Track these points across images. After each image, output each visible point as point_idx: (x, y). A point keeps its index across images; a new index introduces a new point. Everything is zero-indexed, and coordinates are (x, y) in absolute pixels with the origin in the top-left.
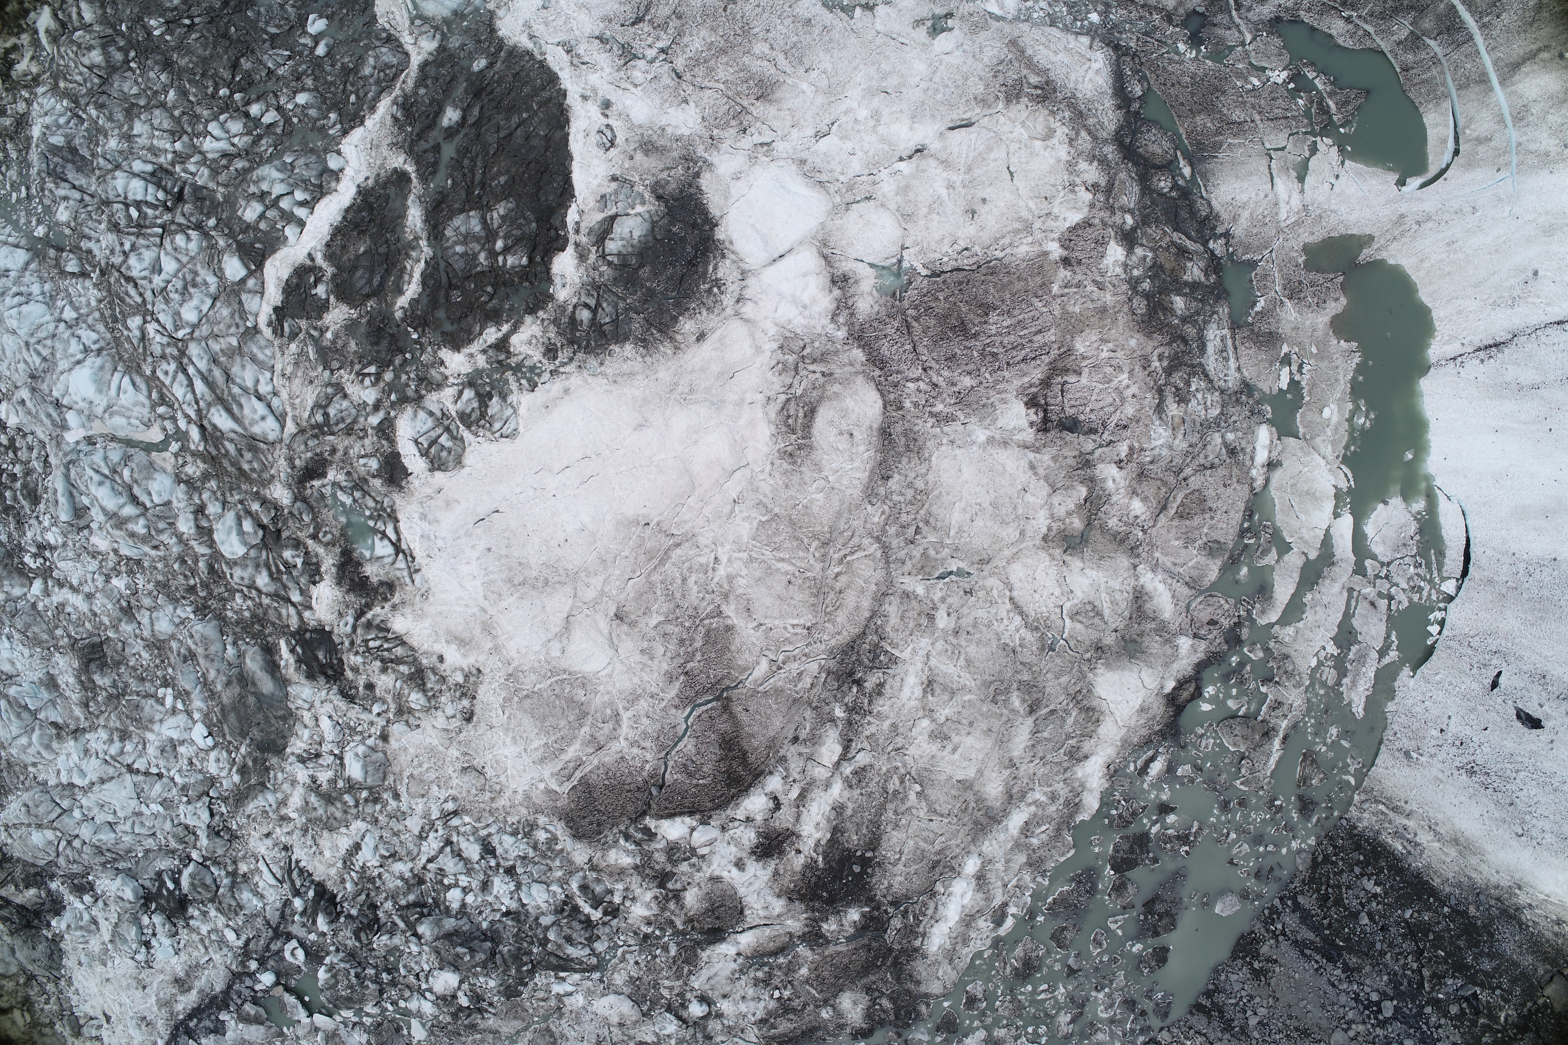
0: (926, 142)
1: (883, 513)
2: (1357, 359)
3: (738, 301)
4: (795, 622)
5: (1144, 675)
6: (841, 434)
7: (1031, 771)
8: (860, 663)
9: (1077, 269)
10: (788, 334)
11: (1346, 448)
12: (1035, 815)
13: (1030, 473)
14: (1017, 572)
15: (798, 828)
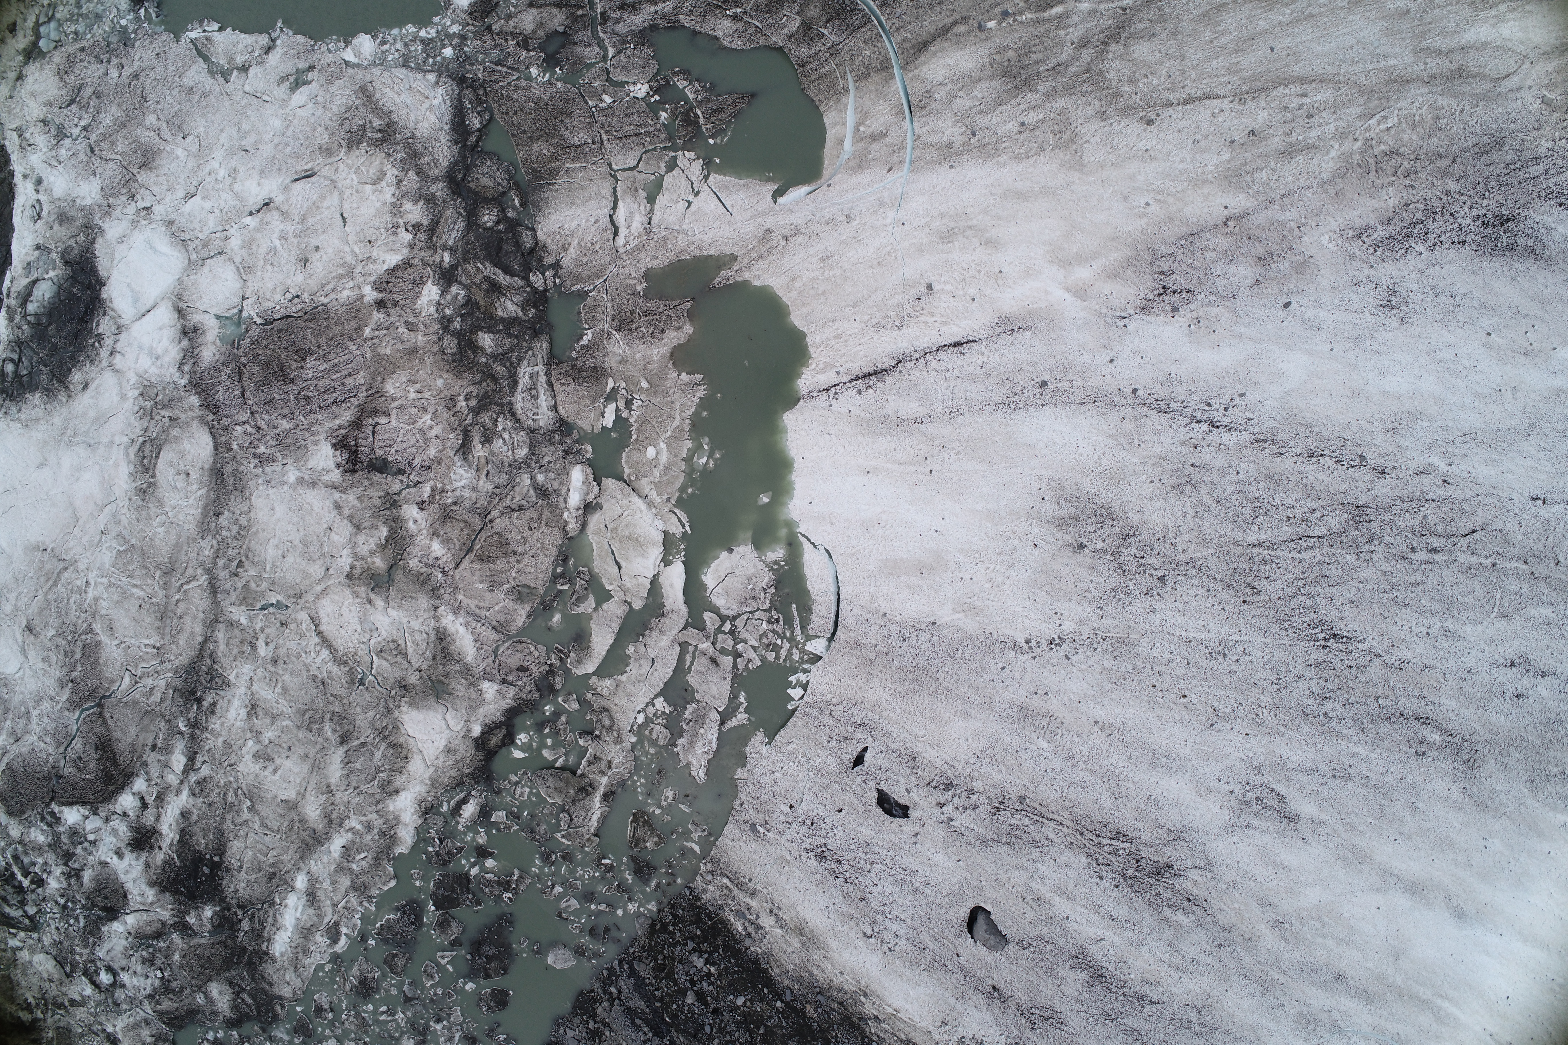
0: (272, 195)
1: (212, 547)
2: (701, 392)
3: (111, 354)
4: (147, 642)
5: (448, 716)
6: (178, 473)
7: (346, 799)
8: (201, 684)
9: (392, 311)
10: (146, 383)
11: (682, 489)
12: (353, 842)
13: (335, 513)
14: (326, 608)
15: (158, 827)
